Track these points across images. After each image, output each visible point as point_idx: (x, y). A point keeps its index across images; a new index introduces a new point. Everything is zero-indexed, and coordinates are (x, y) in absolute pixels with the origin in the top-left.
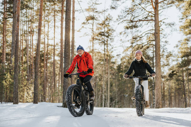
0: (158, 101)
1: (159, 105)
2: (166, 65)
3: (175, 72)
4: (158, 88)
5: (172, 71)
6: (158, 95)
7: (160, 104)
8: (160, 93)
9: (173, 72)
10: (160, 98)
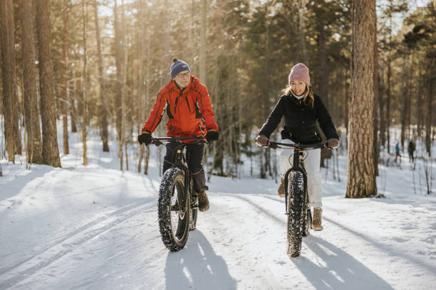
0: (360, 160)
1: (362, 175)
2: (397, 11)
3: (422, 31)
4: (361, 107)
5: (413, 26)
6: (360, 136)
7: (365, 169)
8: (365, 130)
9: (416, 29)
10: (366, 147)
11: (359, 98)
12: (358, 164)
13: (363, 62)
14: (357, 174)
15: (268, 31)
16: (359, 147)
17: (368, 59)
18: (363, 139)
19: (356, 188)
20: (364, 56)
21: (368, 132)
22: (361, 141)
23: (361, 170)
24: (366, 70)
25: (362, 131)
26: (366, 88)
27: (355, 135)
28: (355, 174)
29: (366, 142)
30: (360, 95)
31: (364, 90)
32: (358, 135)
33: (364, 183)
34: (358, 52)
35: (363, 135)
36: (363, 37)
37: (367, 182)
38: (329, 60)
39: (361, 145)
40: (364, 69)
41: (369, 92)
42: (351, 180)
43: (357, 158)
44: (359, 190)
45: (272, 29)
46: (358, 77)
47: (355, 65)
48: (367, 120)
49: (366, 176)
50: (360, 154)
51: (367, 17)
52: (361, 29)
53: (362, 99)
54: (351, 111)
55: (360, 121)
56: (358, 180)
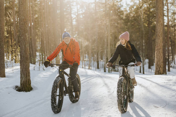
0: (159, 64)
1: (159, 68)
4: (159, 48)
6: (159, 57)
7: (160, 66)
8: (160, 55)
10: (160, 60)
11: (158, 45)
12: (158, 65)
13: (159, 34)
14: (158, 68)
15: (130, 22)
16: (158, 60)
17: (161, 34)
18: (160, 57)
19: (158, 72)
20: (160, 33)
21: (161, 55)
22: (159, 58)
23: (159, 67)
24: (160, 37)
25: (159, 55)
26: (160, 42)
27: (157, 56)
28: (157, 68)
29: (160, 58)
30: (159, 44)
31: (160, 43)
32: (158, 56)
33: (160, 70)
34: (158, 31)
35: (160, 56)
36: (159, 27)
37: (161, 70)
38: (152, 31)
39: (159, 59)
40: (159, 36)
41: (161, 43)
42: (156, 70)
43: (158, 63)
44: (159, 72)
45: (132, 21)
46: (158, 39)
47: (157, 35)
48: (161, 52)
49: (161, 68)
50: (159, 62)
51: (160, 21)
52: (158, 25)
53: (159, 45)
54: (156, 49)
55: (159, 52)
56: (158, 70)
